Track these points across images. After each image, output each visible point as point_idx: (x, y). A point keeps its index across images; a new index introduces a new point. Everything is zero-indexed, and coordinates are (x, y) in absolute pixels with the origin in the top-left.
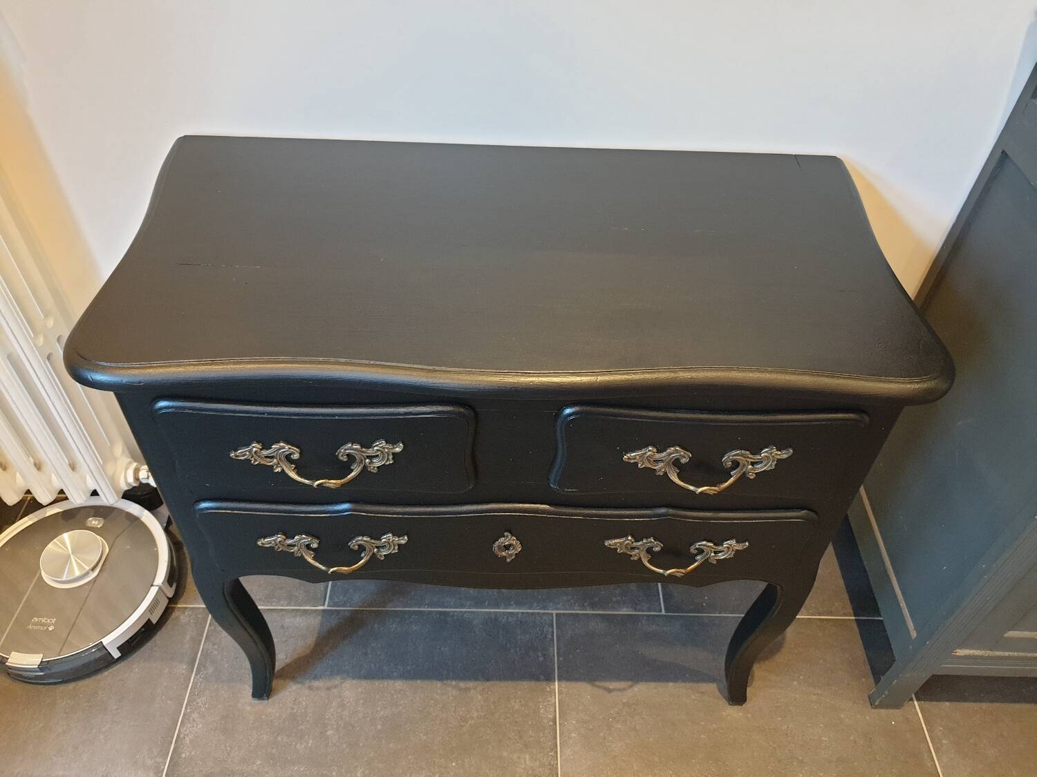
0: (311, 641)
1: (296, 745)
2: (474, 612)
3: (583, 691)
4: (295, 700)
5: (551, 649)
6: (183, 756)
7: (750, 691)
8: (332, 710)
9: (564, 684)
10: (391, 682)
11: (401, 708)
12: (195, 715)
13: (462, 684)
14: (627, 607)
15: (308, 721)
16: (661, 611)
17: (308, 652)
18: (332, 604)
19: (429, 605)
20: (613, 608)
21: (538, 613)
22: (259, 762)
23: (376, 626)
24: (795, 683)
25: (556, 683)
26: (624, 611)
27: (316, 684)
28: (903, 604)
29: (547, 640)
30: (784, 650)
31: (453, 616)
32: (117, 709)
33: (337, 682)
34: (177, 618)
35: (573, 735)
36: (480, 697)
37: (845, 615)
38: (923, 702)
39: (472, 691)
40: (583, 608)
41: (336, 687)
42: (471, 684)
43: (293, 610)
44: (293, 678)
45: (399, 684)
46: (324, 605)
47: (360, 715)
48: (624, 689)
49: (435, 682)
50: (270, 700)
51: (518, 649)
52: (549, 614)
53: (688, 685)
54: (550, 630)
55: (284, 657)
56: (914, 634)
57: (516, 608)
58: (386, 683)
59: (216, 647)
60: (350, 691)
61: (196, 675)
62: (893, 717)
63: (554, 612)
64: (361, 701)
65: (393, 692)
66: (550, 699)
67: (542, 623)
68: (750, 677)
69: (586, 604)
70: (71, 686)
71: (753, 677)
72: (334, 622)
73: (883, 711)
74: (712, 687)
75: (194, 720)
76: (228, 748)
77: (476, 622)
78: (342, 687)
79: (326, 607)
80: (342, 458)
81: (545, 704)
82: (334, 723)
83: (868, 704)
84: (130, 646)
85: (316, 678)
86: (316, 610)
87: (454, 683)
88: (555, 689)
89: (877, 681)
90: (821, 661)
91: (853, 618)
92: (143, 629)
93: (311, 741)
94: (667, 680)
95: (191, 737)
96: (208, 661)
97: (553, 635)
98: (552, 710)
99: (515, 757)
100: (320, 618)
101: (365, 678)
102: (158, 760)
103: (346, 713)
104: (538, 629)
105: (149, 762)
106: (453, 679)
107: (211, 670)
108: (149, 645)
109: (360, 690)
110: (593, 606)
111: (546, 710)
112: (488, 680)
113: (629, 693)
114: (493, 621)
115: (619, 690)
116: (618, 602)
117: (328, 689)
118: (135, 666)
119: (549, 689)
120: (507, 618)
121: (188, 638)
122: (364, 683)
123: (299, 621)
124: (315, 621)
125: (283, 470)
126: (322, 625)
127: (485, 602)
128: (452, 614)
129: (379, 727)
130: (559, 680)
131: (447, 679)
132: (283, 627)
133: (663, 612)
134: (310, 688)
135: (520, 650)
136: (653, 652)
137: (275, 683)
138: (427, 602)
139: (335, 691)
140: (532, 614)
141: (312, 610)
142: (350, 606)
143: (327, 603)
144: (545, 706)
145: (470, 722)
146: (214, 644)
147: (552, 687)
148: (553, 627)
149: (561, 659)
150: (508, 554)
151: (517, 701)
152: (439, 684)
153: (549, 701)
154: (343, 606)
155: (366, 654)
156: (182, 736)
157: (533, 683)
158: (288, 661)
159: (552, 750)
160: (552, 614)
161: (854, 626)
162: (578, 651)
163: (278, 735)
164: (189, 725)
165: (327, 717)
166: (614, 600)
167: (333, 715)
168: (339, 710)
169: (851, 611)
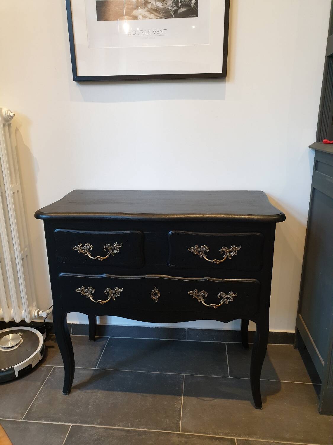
0: (88, 378)
1: (76, 410)
2: (152, 373)
3: (194, 400)
4: (79, 396)
5: (182, 386)
6: (33, 410)
7: (263, 405)
8: (92, 399)
9: (186, 397)
10: (116, 392)
11: (119, 400)
12: (40, 398)
13: (144, 395)
15: (82, 402)
17: (87, 381)
18: (98, 367)
19: (135, 370)
20: (209, 375)
21: (178, 375)
22: (61, 414)
23: (114, 375)
24: (285, 403)
25: (183, 397)
26: (213, 376)
27: (88, 391)
29: (181, 383)
30: (281, 392)
31: (144, 373)
32: (12, 394)
33: (96, 391)
34: (41, 369)
35: (188, 414)
36: (151, 399)
37: (308, 382)
39: (148, 397)
40: (196, 374)
41: (95, 392)
42: (148, 395)
44: (79, 389)
45: (120, 393)
46: (95, 368)
47: (103, 402)
48: (211, 400)
50: (69, 395)
51: (168, 385)
53: (238, 400)
54: (182, 380)
56: (324, 364)
57: (169, 373)
58: (115, 392)
59: (53, 378)
60: (100, 394)
61: (43, 386)
62: (329, 418)
63: (185, 375)
64: (104, 398)
65: (117, 395)
67: (179, 378)
72: (98, 373)
73: (325, 416)
74: (248, 402)
75: (39, 400)
76: (50, 409)
77: (153, 376)
78: (97, 392)
79: (96, 368)
80: (104, 249)
81: (177, 403)
82: (92, 404)
83: (318, 413)
84: (22, 373)
85: (88, 389)
86: (92, 369)
87: (141, 394)
90: (297, 397)
91: (312, 384)
92: (28, 367)
93: (82, 409)
94: (229, 398)
95: (37, 405)
96: (49, 382)
97: (183, 382)
98: (180, 405)
99: (163, 420)
100: (93, 371)
101: (107, 390)
102: (23, 411)
103: (97, 401)
104: (177, 379)
105: (20, 412)
106: (141, 392)
107: (49, 384)
109: (104, 394)
110: (201, 374)
111: (177, 405)
112: (155, 394)
113: (212, 402)
114: (160, 376)
115: (208, 400)
116: (211, 373)
117: (92, 393)
119: (179, 398)
120: (165, 376)
121: (43, 375)
122: (106, 392)
123: (85, 372)
124: (91, 372)
125: (87, 255)
126: (93, 373)
127: (157, 370)
129: (109, 406)
130: (184, 395)
131: (139, 392)
133: (229, 377)
134: (85, 392)
136: (224, 389)
137: (72, 390)
139: (95, 394)
140: (176, 375)
141: (90, 369)
142: (105, 369)
143: (97, 367)
145: (146, 407)
146: (52, 377)
147: (181, 398)
149: (186, 389)
150: (156, 298)
151: (166, 401)
152: (135, 394)
153: (179, 402)
154: (103, 368)
155: (108, 383)
156: (34, 404)
157: (173, 396)
158: (79, 383)
159: (178, 419)
160: (183, 375)
161: (312, 386)
162: (193, 387)
163: (70, 406)
164: (37, 401)
165: (90, 402)
166: (209, 372)
167: (92, 401)
168: (95, 400)
169: (311, 381)
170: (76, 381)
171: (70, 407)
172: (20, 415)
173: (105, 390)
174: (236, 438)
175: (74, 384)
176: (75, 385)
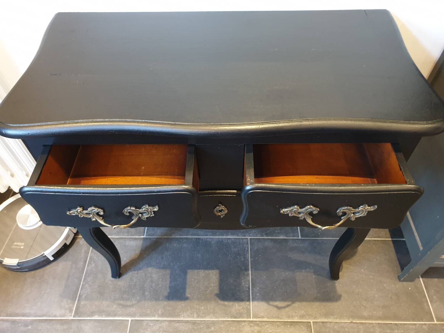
0: (138, 252)
1: (132, 298)
2: (212, 238)
3: (262, 275)
4: (131, 279)
5: (248, 255)
6: (82, 303)
7: (341, 274)
8: (147, 283)
9: (253, 271)
11: (179, 282)
12: (87, 286)
13: (206, 271)
14: (283, 235)
15: (137, 288)
16: (299, 237)
17: (137, 257)
18: (147, 235)
19: (192, 235)
20: (276, 236)
21: (242, 238)
22: (115, 307)
23: (167, 245)
24: (362, 270)
25: (250, 270)
26: (282, 237)
27: (140, 271)
28: (416, 234)
29: (246, 250)
30: (357, 255)
31: (202, 240)
32: (53, 283)
33: (150, 270)
34: (79, 242)
35: (258, 294)
36: (214, 277)
37: (386, 238)
38: (424, 279)
40: (263, 236)
43: (130, 238)
44: (130, 269)
46: (144, 235)
47: (160, 286)
49: (194, 270)
50: (121, 278)
51: (232, 255)
52: (247, 238)
53: (311, 271)
54: (247, 246)
55: (126, 259)
56: (421, 248)
57: (231, 236)
60: (155, 274)
61: (87, 267)
62: (409, 286)
63: (249, 238)
64: (161, 279)
66: (247, 278)
67: (243, 243)
68: (341, 268)
69: (263, 234)
70: (33, 272)
71: (342, 267)
72: (148, 243)
73: (405, 283)
75: (86, 288)
76: (102, 300)
77: (213, 242)
79: (145, 237)
81: (245, 280)
82: (148, 289)
83: (398, 280)
84: (58, 255)
85: (140, 269)
86: (140, 238)
87: (203, 271)
88: (249, 273)
89: (402, 269)
90: (375, 260)
91: (390, 239)
92: (63, 247)
93: (138, 297)
94: (302, 269)
95: (85, 295)
96: (92, 261)
97: (248, 248)
98: (248, 283)
100: (142, 241)
101: (163, 268)
102: (71, 305)
103: (154, 284)
104: (241, 246)
105: (67, 306)
106: (202, 269)
107: (93, 266)
108: (66, 254)
109: (160, 274)
110: (267, 235)
111: (245, 283)
113: (283, 274)
114: (221, 242)
116: (278, 233)
117: (146, 273)
118: (60, 264)
119: (246, 273)
120: (227, 241)
121: (83, 251)
123: (132, 243)
124: (140, 243)
126: (143, 244)
127: (217, 233)
128: (202, 239)
131: (199, 269)
132: (125, 246)
133: (300, 238)
134: (138, 274)
135: (233, 255)
136: (295, 256)
137: (122, 272)
138: (190, 234)
139: (149, 275)
140: (239, 238)
141: (138, 238)
142: (156, 236)
144: (245, 281)
145: (210, 289)
147: (248, 272)
148: (248, 244)
149: (252, 259)
150: (221, 214)
151: (232, 279)
153: (247, 279)
154: (152, 236)
155: (163, 258)
156: (81, 294)
158: (128, 261)
160: (247, 239)
161: (391, 243)
162: (260, 255)
163: (123, 294)
164: (84, 290)
165: (145, 286)
166: (277, 232)
167: (148, 285)
168: (150, 283)
169: (389, 236)
170: (124, 259)
171: (124, 296)
172: (68, 311)
173: (160, 268)
174: (311, 321)
175: (123, 263)
176: (125, 264)
